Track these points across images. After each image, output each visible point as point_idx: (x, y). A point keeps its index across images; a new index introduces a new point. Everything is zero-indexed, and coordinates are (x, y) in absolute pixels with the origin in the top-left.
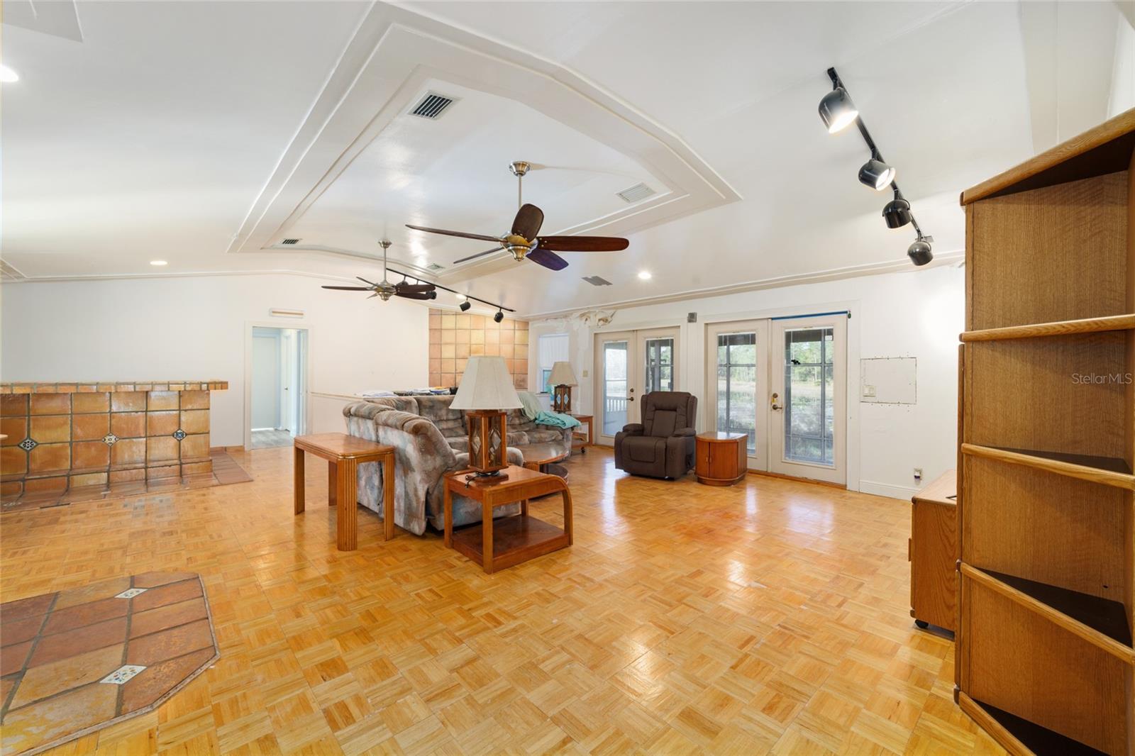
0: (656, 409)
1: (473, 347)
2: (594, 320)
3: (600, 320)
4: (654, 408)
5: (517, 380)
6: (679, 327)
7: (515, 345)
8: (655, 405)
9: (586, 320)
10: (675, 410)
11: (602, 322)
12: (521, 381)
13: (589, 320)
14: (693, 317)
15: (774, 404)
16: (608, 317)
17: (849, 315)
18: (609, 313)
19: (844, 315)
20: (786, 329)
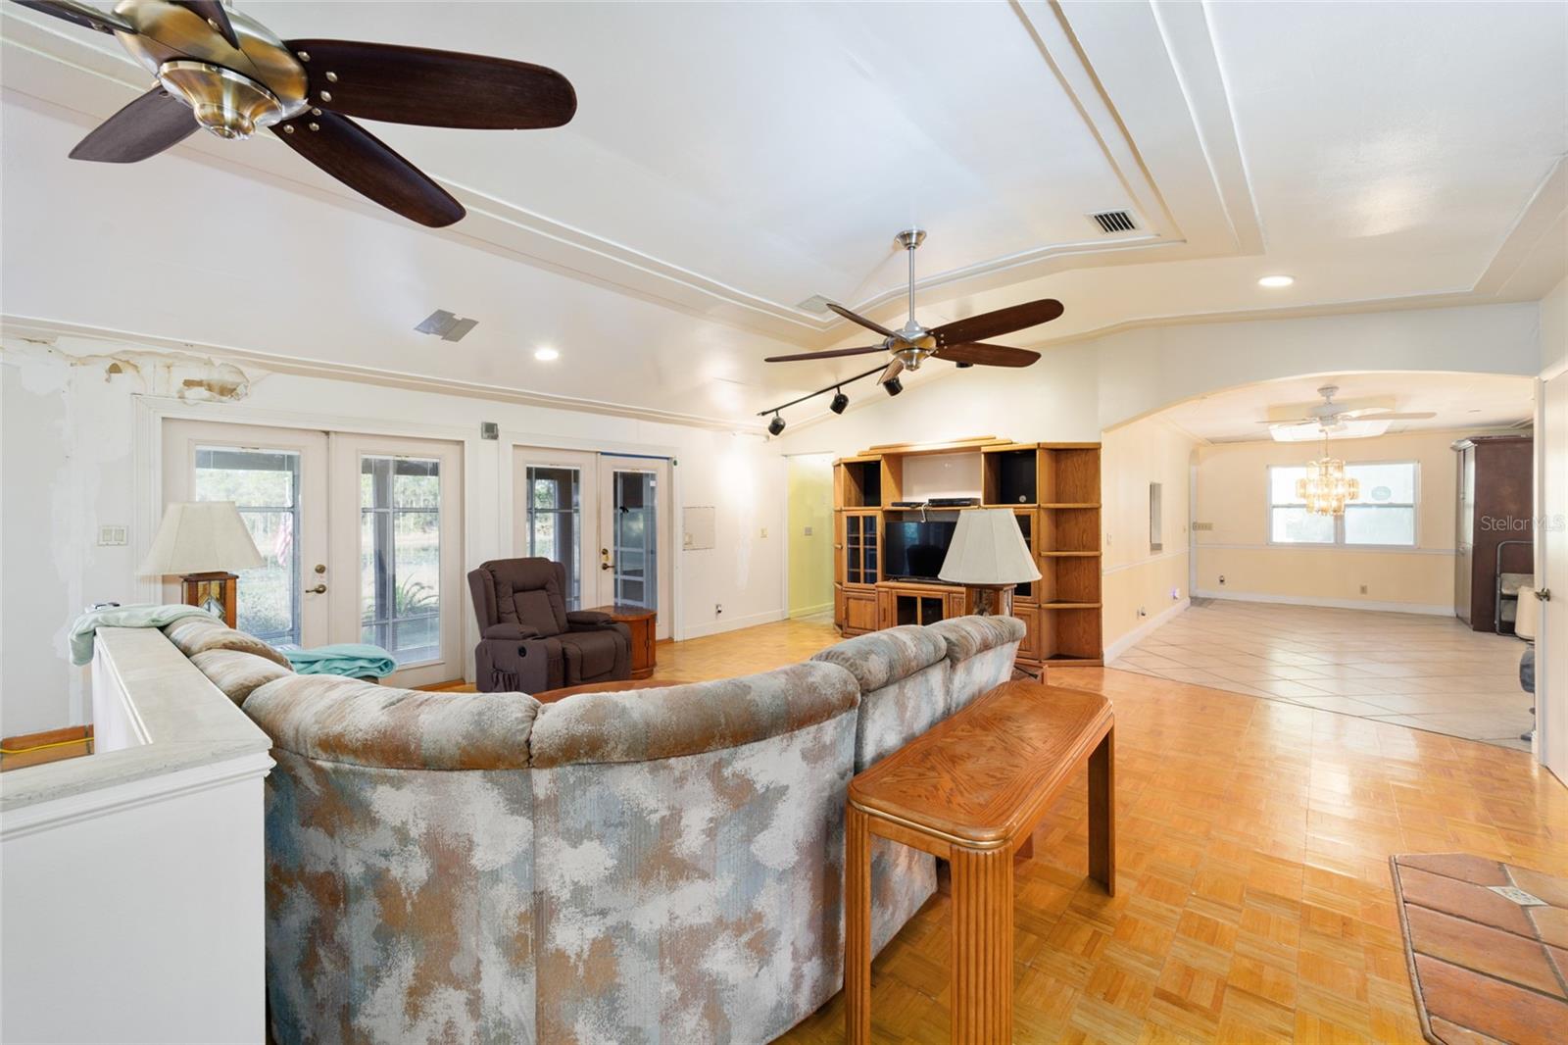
0: (515, 592)
2: (157, 380)
3: (189, 384)
4: (512, 592)
6: (461, 443)
8: (513, 586)
9: (114, 369)
11: (200, 392)
13: (128, 374)
14: (491, 431)
15: (604, 562)
16: (238, 385)
17: (675, 463)
18: (251, 373)
19: (666, 461)
20: (616, 467)
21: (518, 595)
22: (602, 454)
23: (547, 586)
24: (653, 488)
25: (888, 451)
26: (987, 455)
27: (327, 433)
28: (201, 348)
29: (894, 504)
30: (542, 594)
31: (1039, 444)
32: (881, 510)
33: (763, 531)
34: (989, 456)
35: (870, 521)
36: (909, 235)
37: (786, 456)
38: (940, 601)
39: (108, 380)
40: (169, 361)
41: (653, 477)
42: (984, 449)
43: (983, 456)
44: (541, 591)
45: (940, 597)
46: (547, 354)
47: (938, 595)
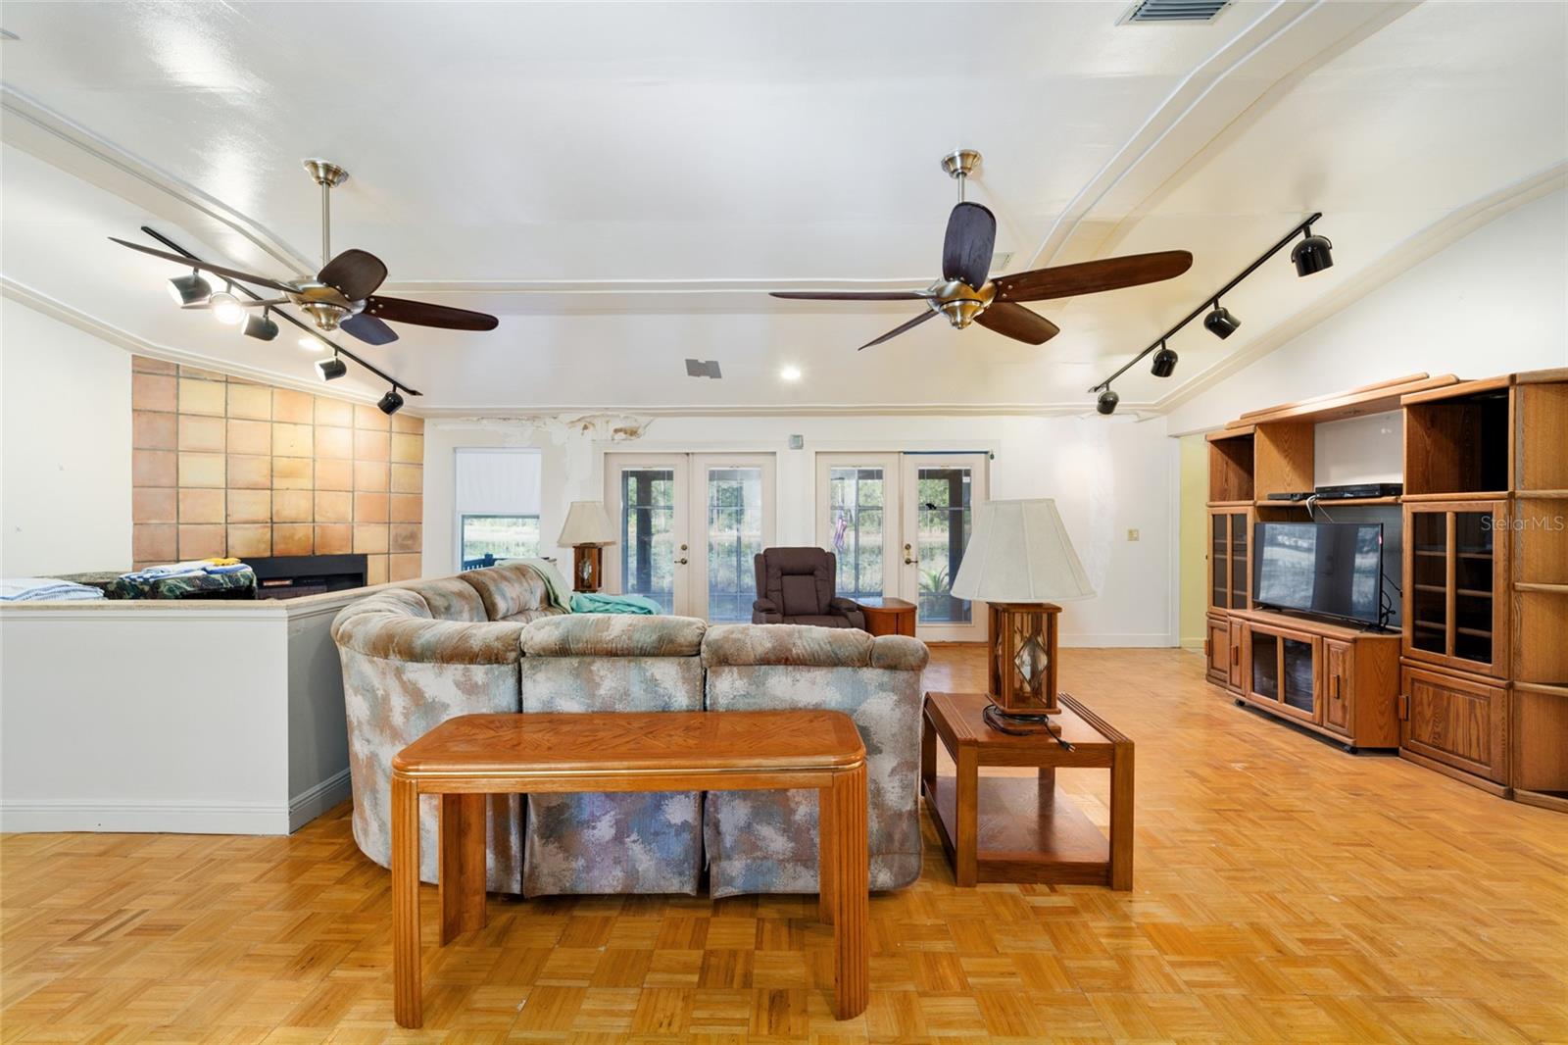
0: (783, 575)
1: (279, 464)
2: (603, 431)
3: (616, 431)
4: (780, 574)
5: (396, 536)
6: (774, 453)
7: (391, 463)
8: (781, 569)
9: (585, 428)
10: (811, 573)
11: (622, 435)
12: (406, 538)
13: (591, 428)
14: (797, 442)
15: (906, 557)
16: (638, 428)
17: (992, 457)
18: (643, 420)
19: (983, 455)
20: (919, 465)
21: (785, 577)
22: (905, 453)
23: (816, 572)
24: (969, 484)
25: (1262, 419)
26: (1411, 407)
27: (688, 454)
28: (613, 409)
29: (1272, 497)
30: (812, 578)
31: (1513, 377)
32: (1254, 505)
33: (1131, 532)
34: (1414, 408)
35: (1239, 520)
36: (952, 160)
37: (1177, 437)
38: (1309, 646)
39: (583, 434)
40: (608, 419)
41: (968, 473)
42: (1406, 399)
43: (1405, 410)
44: (808, 577)
45: (1309, 641)
46: (791, 374)
47: (1306, 638)
